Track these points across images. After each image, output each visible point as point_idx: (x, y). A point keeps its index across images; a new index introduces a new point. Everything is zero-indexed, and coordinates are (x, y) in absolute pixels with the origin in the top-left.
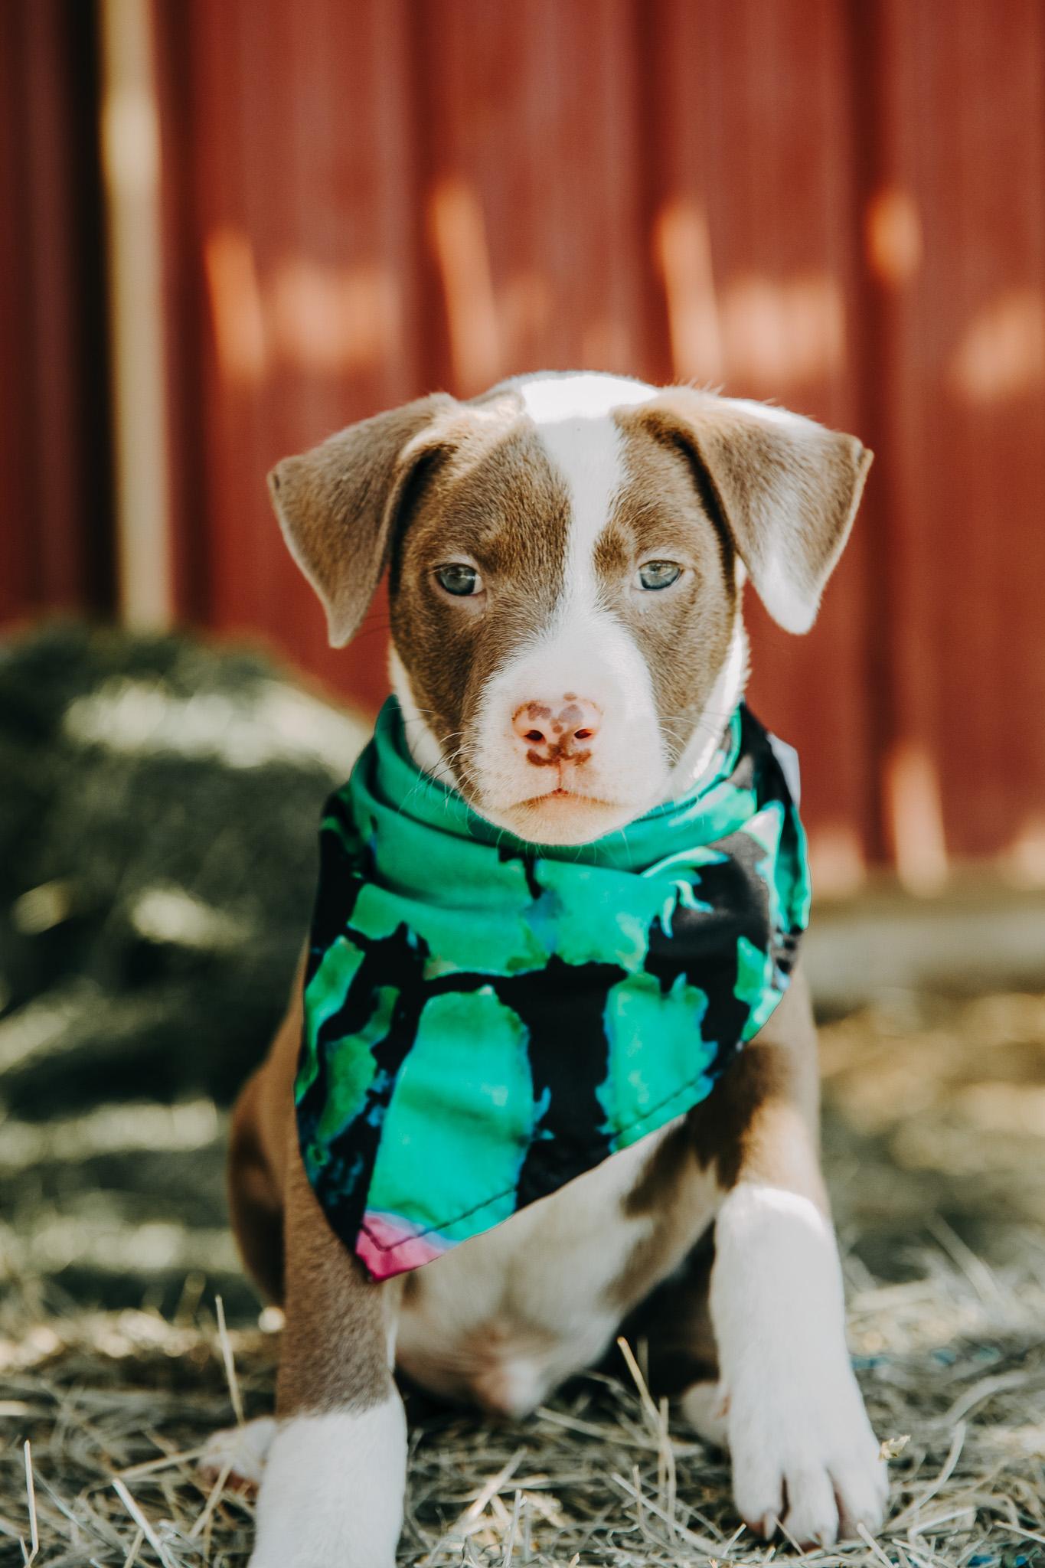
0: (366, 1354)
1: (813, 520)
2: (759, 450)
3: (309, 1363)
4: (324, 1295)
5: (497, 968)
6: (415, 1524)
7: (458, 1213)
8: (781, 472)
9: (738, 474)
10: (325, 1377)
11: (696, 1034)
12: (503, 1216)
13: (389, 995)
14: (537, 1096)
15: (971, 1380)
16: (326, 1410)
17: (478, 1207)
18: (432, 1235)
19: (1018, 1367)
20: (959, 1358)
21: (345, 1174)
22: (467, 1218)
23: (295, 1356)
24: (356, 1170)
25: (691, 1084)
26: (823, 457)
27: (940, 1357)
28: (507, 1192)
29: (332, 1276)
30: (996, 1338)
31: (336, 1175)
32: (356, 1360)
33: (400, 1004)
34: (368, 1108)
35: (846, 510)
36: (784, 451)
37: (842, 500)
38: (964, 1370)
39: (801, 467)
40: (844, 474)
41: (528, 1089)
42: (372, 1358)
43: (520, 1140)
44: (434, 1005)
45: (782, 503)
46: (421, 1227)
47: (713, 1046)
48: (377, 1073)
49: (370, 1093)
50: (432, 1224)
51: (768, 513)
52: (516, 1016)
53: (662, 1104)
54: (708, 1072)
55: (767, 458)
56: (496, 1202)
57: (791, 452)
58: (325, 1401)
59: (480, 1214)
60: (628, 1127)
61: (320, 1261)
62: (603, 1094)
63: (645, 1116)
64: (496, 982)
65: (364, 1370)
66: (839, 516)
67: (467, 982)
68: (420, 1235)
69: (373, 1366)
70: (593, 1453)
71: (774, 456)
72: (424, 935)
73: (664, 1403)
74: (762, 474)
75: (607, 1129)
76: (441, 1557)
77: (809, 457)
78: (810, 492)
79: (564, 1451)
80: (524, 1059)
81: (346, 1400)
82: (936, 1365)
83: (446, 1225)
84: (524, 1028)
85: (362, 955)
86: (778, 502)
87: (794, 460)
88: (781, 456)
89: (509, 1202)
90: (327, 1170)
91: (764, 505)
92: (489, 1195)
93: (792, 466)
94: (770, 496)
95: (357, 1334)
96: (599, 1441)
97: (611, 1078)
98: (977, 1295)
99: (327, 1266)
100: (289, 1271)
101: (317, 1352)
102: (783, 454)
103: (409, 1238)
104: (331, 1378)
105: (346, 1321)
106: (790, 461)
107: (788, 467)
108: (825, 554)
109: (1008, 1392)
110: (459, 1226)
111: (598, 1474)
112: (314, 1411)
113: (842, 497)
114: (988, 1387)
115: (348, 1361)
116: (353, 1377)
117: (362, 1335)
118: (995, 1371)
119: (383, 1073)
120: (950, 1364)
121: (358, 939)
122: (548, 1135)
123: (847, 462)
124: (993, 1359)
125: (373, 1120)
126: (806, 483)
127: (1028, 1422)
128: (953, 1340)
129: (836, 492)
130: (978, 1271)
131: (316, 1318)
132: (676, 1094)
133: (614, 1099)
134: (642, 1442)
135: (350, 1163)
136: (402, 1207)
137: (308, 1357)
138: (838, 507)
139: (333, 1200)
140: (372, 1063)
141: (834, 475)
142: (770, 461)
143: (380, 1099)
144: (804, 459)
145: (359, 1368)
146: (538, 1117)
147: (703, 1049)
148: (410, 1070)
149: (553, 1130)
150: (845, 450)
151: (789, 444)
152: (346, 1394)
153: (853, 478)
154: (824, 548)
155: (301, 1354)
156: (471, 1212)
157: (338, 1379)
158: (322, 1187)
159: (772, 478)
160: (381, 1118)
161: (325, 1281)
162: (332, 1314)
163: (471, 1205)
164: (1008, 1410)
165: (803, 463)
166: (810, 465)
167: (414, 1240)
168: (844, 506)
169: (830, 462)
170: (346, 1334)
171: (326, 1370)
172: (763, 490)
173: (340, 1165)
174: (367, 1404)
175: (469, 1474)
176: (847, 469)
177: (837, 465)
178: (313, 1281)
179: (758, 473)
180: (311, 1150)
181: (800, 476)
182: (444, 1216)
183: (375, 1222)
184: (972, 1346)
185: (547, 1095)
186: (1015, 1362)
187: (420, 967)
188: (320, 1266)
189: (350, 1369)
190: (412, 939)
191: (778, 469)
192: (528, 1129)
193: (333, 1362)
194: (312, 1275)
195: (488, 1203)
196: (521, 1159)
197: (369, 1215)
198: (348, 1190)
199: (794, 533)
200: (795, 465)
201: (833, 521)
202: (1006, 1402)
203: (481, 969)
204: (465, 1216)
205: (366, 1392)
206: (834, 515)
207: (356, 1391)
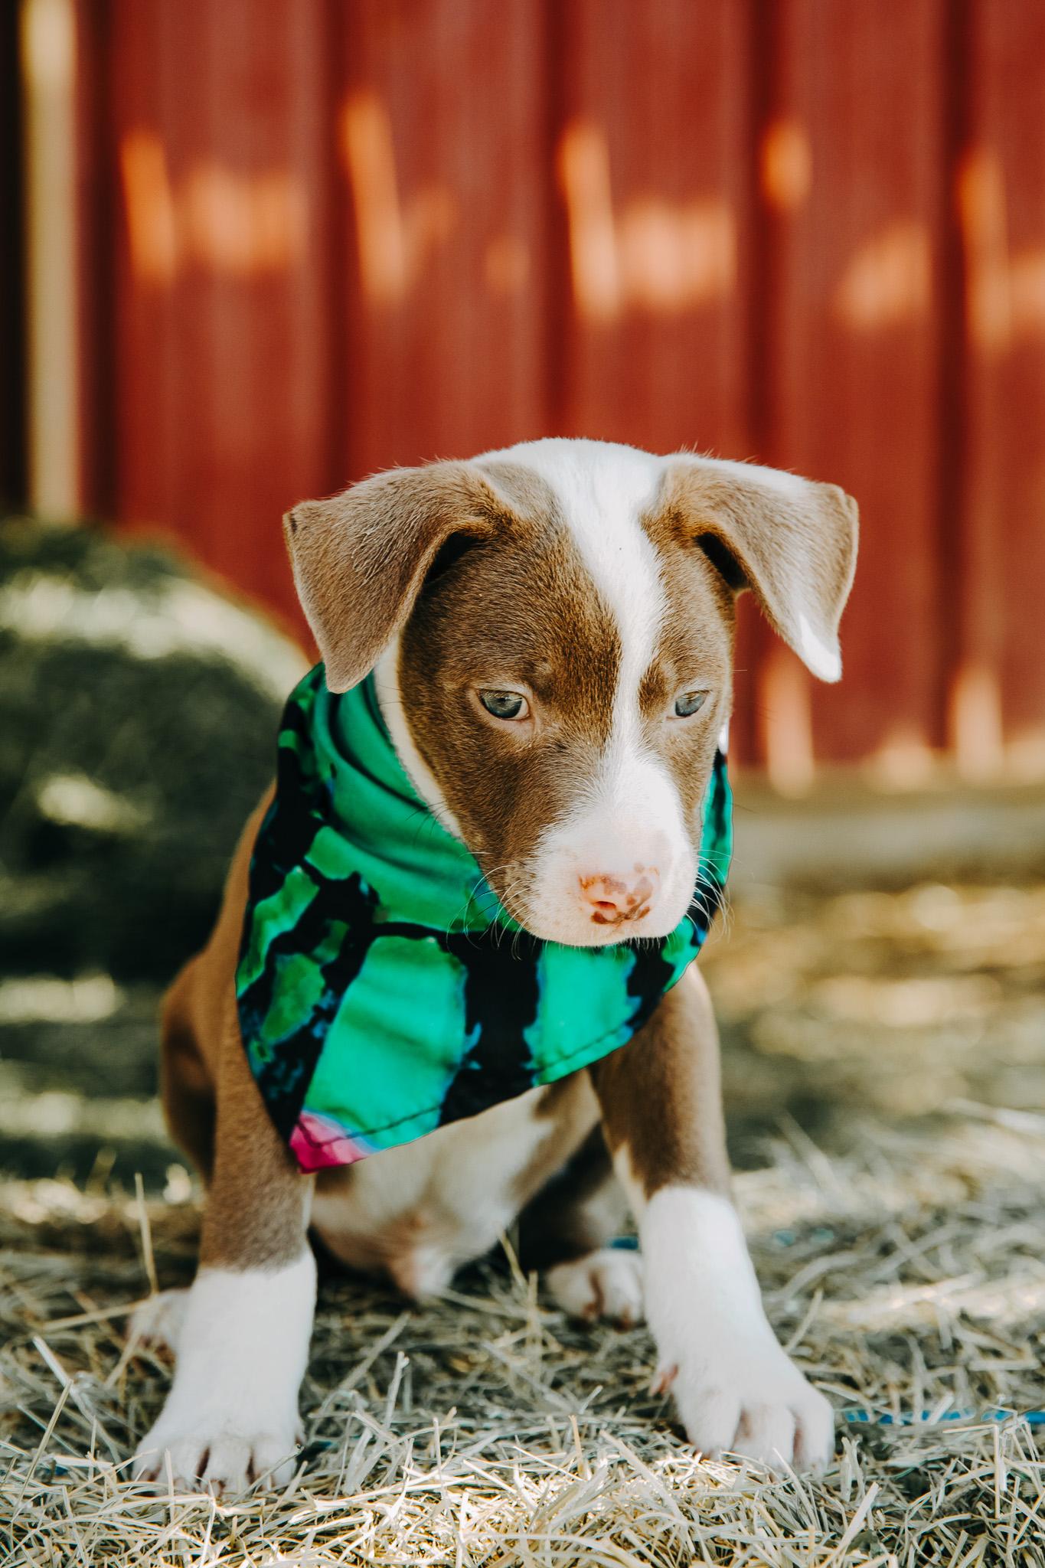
0: (283, 1220)
1: (823, 573)
2: (765, 517)
3: (232, 1222)
4: (248, 1164)
5: (443, 926)
6: (310, 1379)
7: (385, 1123)
8: (790, 534)
9: (756, 545)
10: (245, 1237)
11: (622, 989)
12: (427, 1130)
13: (340, 928)
14: (469, 1030)
15: (806, 1260)
16: (243, 1268)
17: (405, 1119)
18: (359, 1139)
19: (850, 1249)
20: (798, 1239)
21: (287, 1075)
22: (393, 1129)
23: (219, 1213)
24: (297, 1073)
25: (613, 1032)
26: (820, 511)
27: (781, 1238)
28: (432, 1110)
29: (256, 1146)
30: (831, 1222)
31: (279, 1073)
32: (274, 1225)
33: (349, 937)
34: (314, 1022)
35: (848, 556)
36: (786, 513)
37: (842, 548)
38: (803, 1249)
39: (805, 525)
40: (841, 523)
41: (461, 1022)
42: (289, 1223)
43: (449, 1066)
44: (379, 942)
45: (796, 563)
46: (349, 1131)
47: (637, 1001)
48: (324, 992)
49: (317, 1009)
50: (358, 1129)
51: (787, 576)
52: (456, 959)
53: (585, 1048)
54: (630, 1023)
55: (773, 523)
56: (421, 1117)
57: (792, 513)
58: (242, 1260)
59: (406, 1126)
60: (551, 1065)
61: (246, 1133)
62: (530, 1036)
63: (567, 1057)
64: (439, 936)
65: (281, 1235)
66: (842, 562)
67: (415, 932)
68: (350, 1137)
69: (289, 1231)
70: (468, 1320)
71: (778, 519)
72: (375, 886)
73: (534, 1277)
74: (775, 540)
75: (531, 1065)
76: (331, 1408)
77: (809, 515)
78: (817, 548)
79: (443, 1318)
80: (461, 994)
81: (263, 1261)
82: (777, 1244)
83: (372, 1132)
84: (463, 968)
85: (315, 890)
86: (792, 564)
87: (798, 520)
88: (784, 518)
89: (433, 1118)
90: (270, 1068)
91: (782, 569)
92: (415, 1110)
93: (796, 525)
94: (785, 559)
95: (276, 1201)
96: (475, 1311)
97: (539, 1022)
98: (815, 1182)
99: (253, 1138)
100: (220, 1134)
101: (239, 1215)
102: (785, 515)
103: (338, 1139)
104: (250, 1239)
105: (267, 1189)
106: (794, 521)
107: (794, 527)
108: (834, 601)
109: (840, 1271)
110: (386, 1136)
111: (472, 1339)
112: (233, 1267)
113: (842, 545)
114: (821, 1266)
115: (266, 1225)
116: (271, 1239)
117: (280, 1203)
118: (829, 1251)
119: (330, 993)
120: (789, 1245)
121: (313, 873)
122: (475, 1066)
123: (839, 509)
124: (827, 1240)
125: (317, 1032)
126: (812, 541)
127: (855, 1297)
128: (794, 1223)
129: (837, 541)
130: (820, 1162)
131: (240, 1182)
132: (599, 1040)
133: (540, 1041)
134: (513, 1312)
135: (292, 1066)
136: (336, 1111)
137: (230, 1217)
138: (840, 554)
139: (274, 1094)
140: (321, 982)
141: (832, 525)
142: (776, 525)
143: (325, 1015)
144: (806, 517)
145: (276, 1232)
146: (467, 1049)
147: (627, 1003)
148: (355, 994)
149: (480, 1061)
150: (833, 497)
151: (789, 505)
152: (263, 1255)
153: (849, 525)
154: (833, 595)
155: (224, 1215)
156: (398, 1123)
157: (256, 1240)
158: (265, 1081)
159: (782, 541)
160: (325, 1031)
161: (251, 1151)
162: (254, 1182)
163: (398, 1117)
164: (838, 1288)
165: (806, 521)
166: (813, 522)
167: (342, 1141)
168: (844, 553)
169: (826, 514)
170: (267, 1200)
171: (246, 1231)
172: (778, 555)
173: (283, 1066)
174: (281, 1264)
175: (357, 1335)
176: (841, 517)
177: (832, 515)
178: (239, 1149)
179: (771, 540)
180: (254, 1045)
181: (806, 535)
182: (372, 1124)
183: (310, 1120)
184: (809, 1229)
185: (478, 1030)
186: (848, 1244)
187: (370, 912)
188: (245, 1137)
189: (266, 1234)
190: (364, 887)
191: (786, 531)
192: (457, 1056)
193: (253, 1224)
194: (239, 1144)
195: (414, 1117)
196: (449, 1082)
197: (305, 1113)
198: (289, 1088)
199: (811, 589)
200: (800, 525)
201: (837, 568)
202: (837, 1280)
203: (427, 924)
204: (391, 1126)
205: (280, 1254)
206: (839, 563)
207: (272, 1253)
